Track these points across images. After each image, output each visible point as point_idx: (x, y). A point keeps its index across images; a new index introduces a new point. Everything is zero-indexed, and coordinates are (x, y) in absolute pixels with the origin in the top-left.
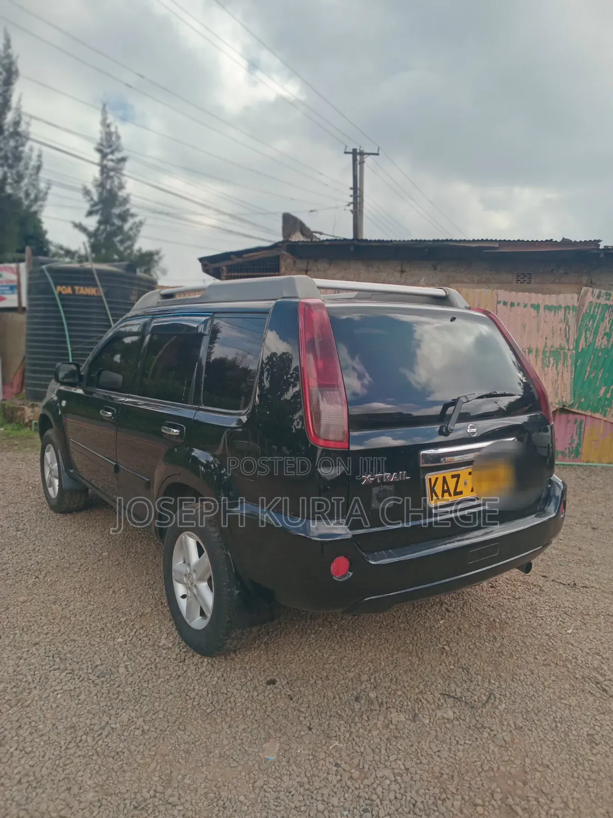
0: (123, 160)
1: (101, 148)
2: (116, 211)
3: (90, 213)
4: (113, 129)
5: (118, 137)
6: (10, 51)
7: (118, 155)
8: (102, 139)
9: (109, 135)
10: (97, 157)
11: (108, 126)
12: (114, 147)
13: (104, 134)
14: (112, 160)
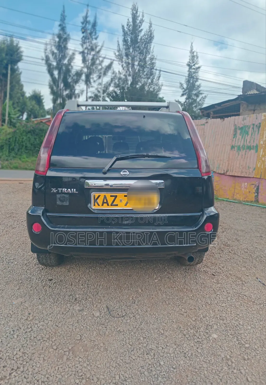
0: (199, 68)
1: (190, 63)
2: (194, 92)
3: (183, 95)
4: (195, 54)
5: (197, 57)
6: (151, 28)
7: (197, 66)
8: (190, 59)
9: (193, 57)
10: (187, 68)
11: (193, 53)
12: (195, 62)
13: (191, 57)
14: (194, 69)
